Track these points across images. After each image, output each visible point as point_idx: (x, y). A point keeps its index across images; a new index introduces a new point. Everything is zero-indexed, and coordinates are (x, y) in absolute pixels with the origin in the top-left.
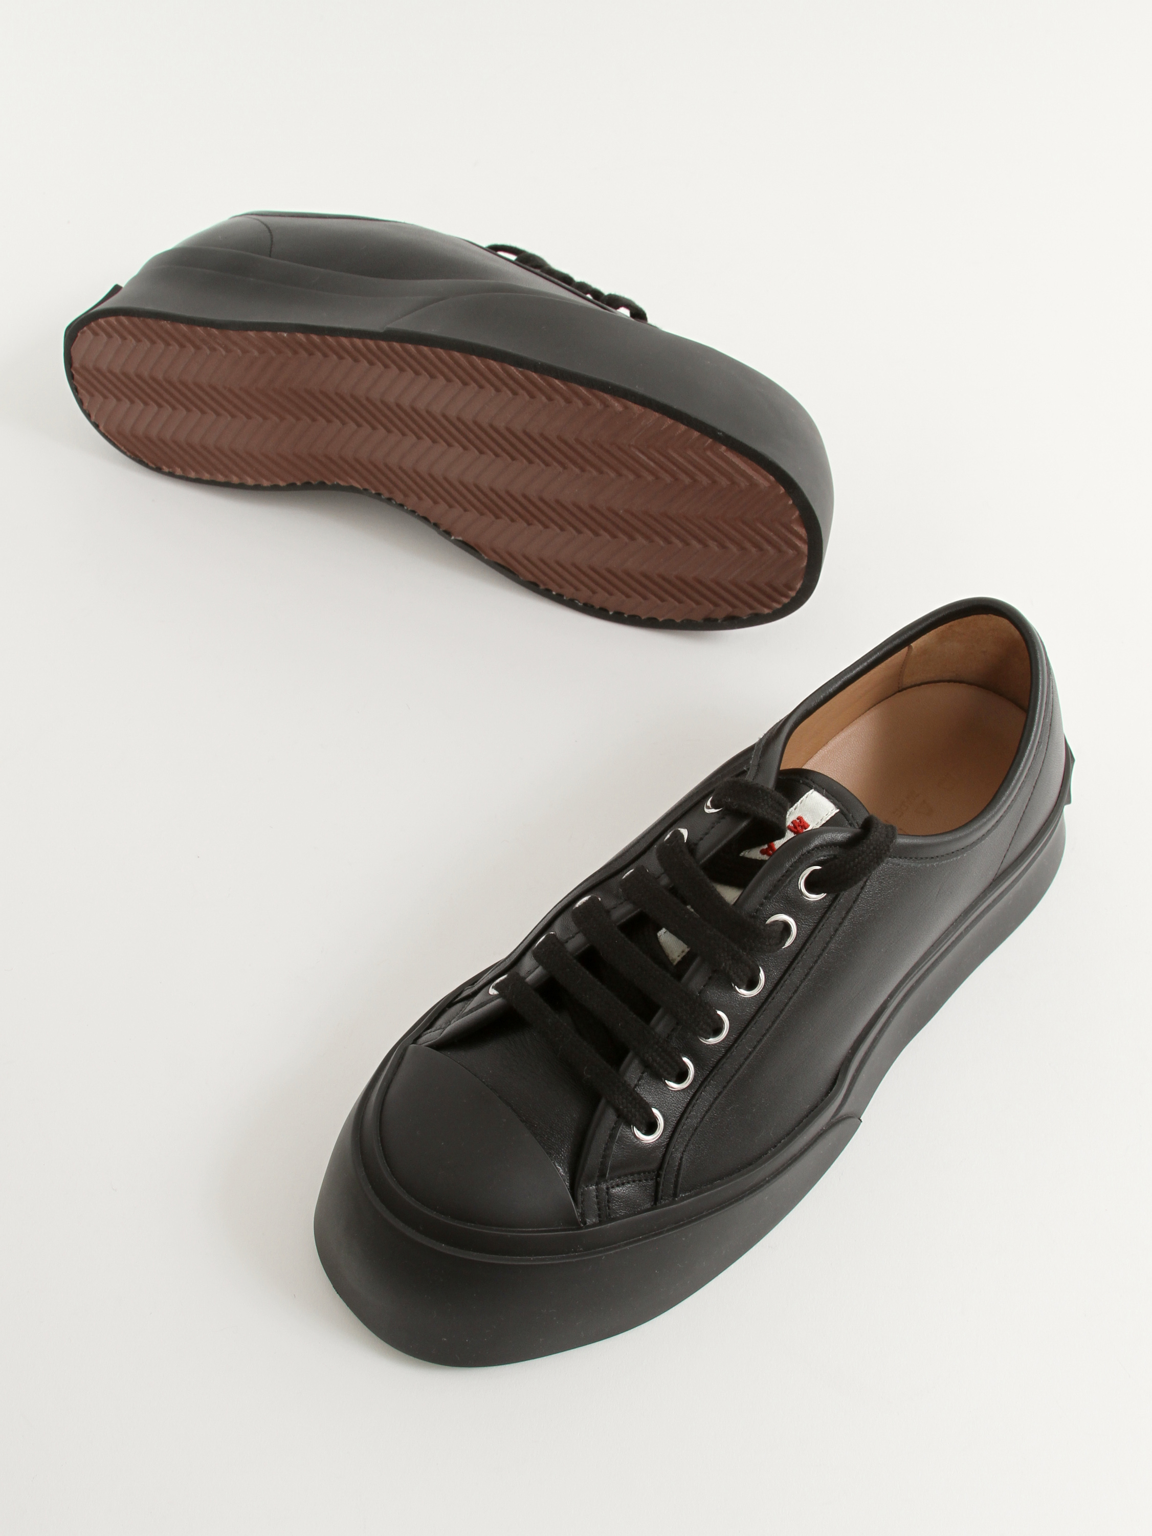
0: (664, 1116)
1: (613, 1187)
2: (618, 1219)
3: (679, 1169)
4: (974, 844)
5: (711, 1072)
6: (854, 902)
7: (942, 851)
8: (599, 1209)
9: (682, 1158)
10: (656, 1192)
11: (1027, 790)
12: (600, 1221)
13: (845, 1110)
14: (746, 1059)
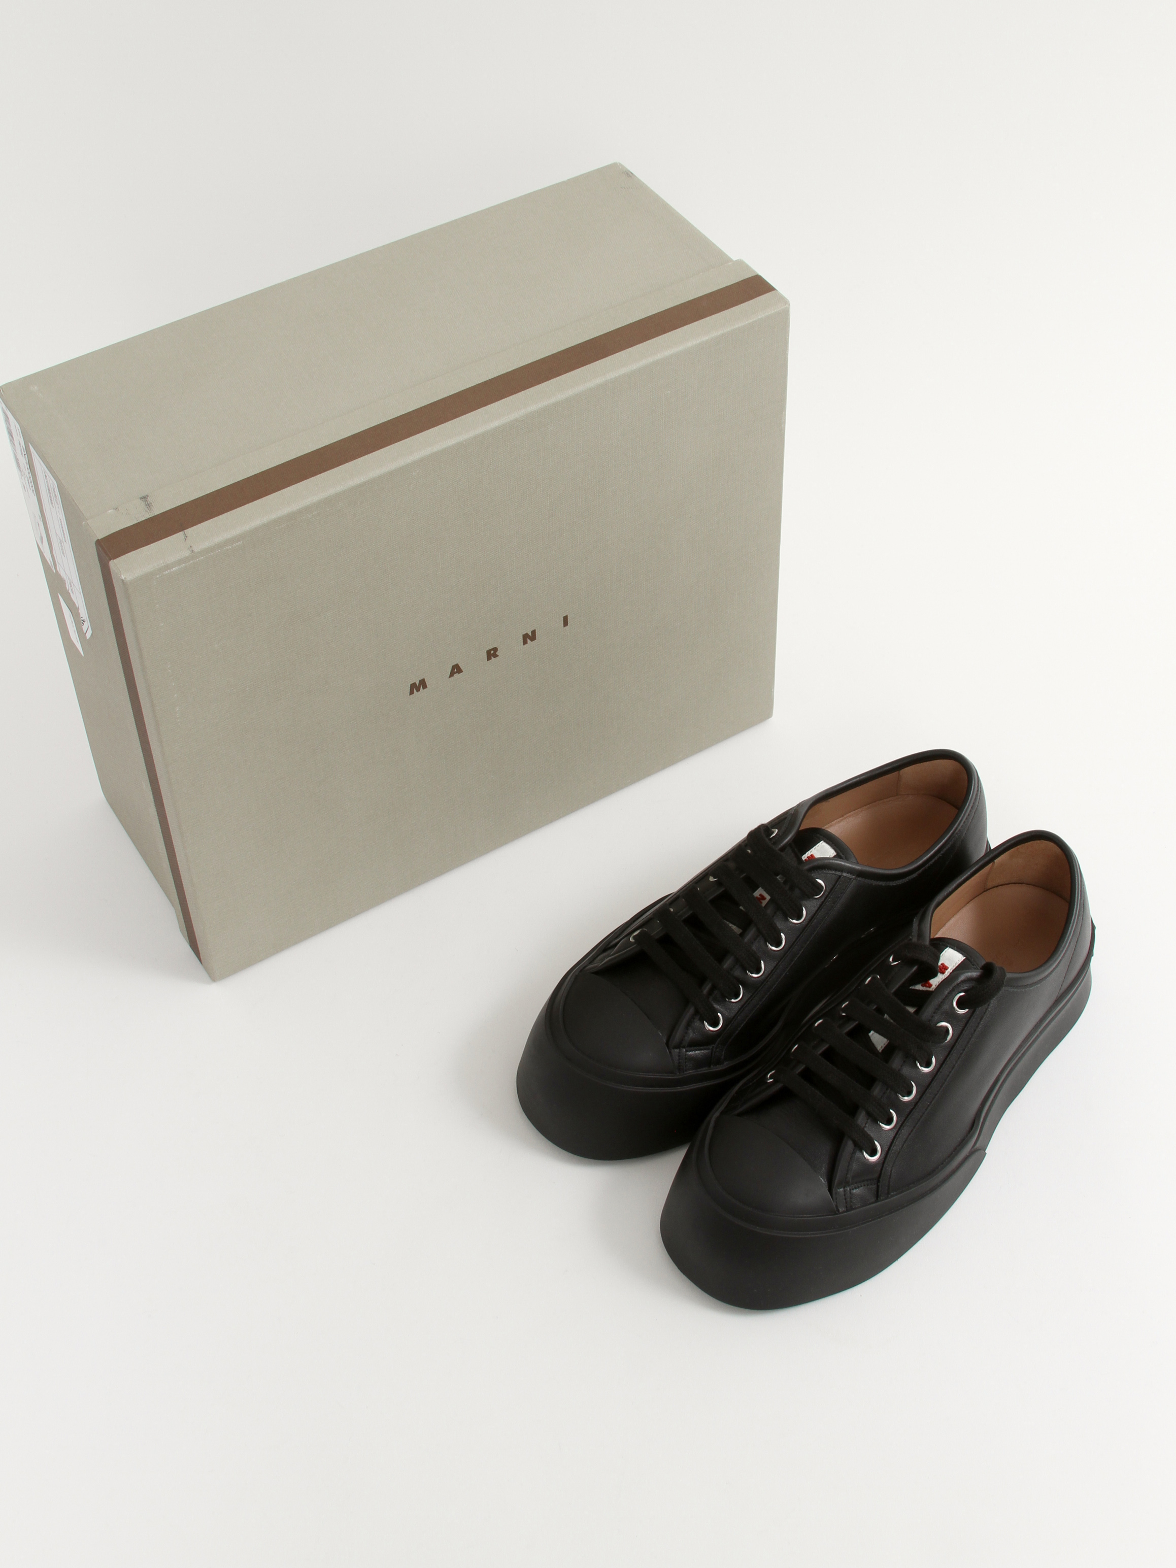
0: (880, 1145)
1: (853, 1189)
2: (855, 1208)
3: (890, 1178)
4: (1047, 976)
5: (906, 1118)
6: (984, 1013)
7: (1030, 981)
8: (846, 1203)
9: (891, 1170)
10: (878, 1191)
11: (1073, 945)
12: (847, 1210)
13: (977, 1145)
14: (926, 1110)
